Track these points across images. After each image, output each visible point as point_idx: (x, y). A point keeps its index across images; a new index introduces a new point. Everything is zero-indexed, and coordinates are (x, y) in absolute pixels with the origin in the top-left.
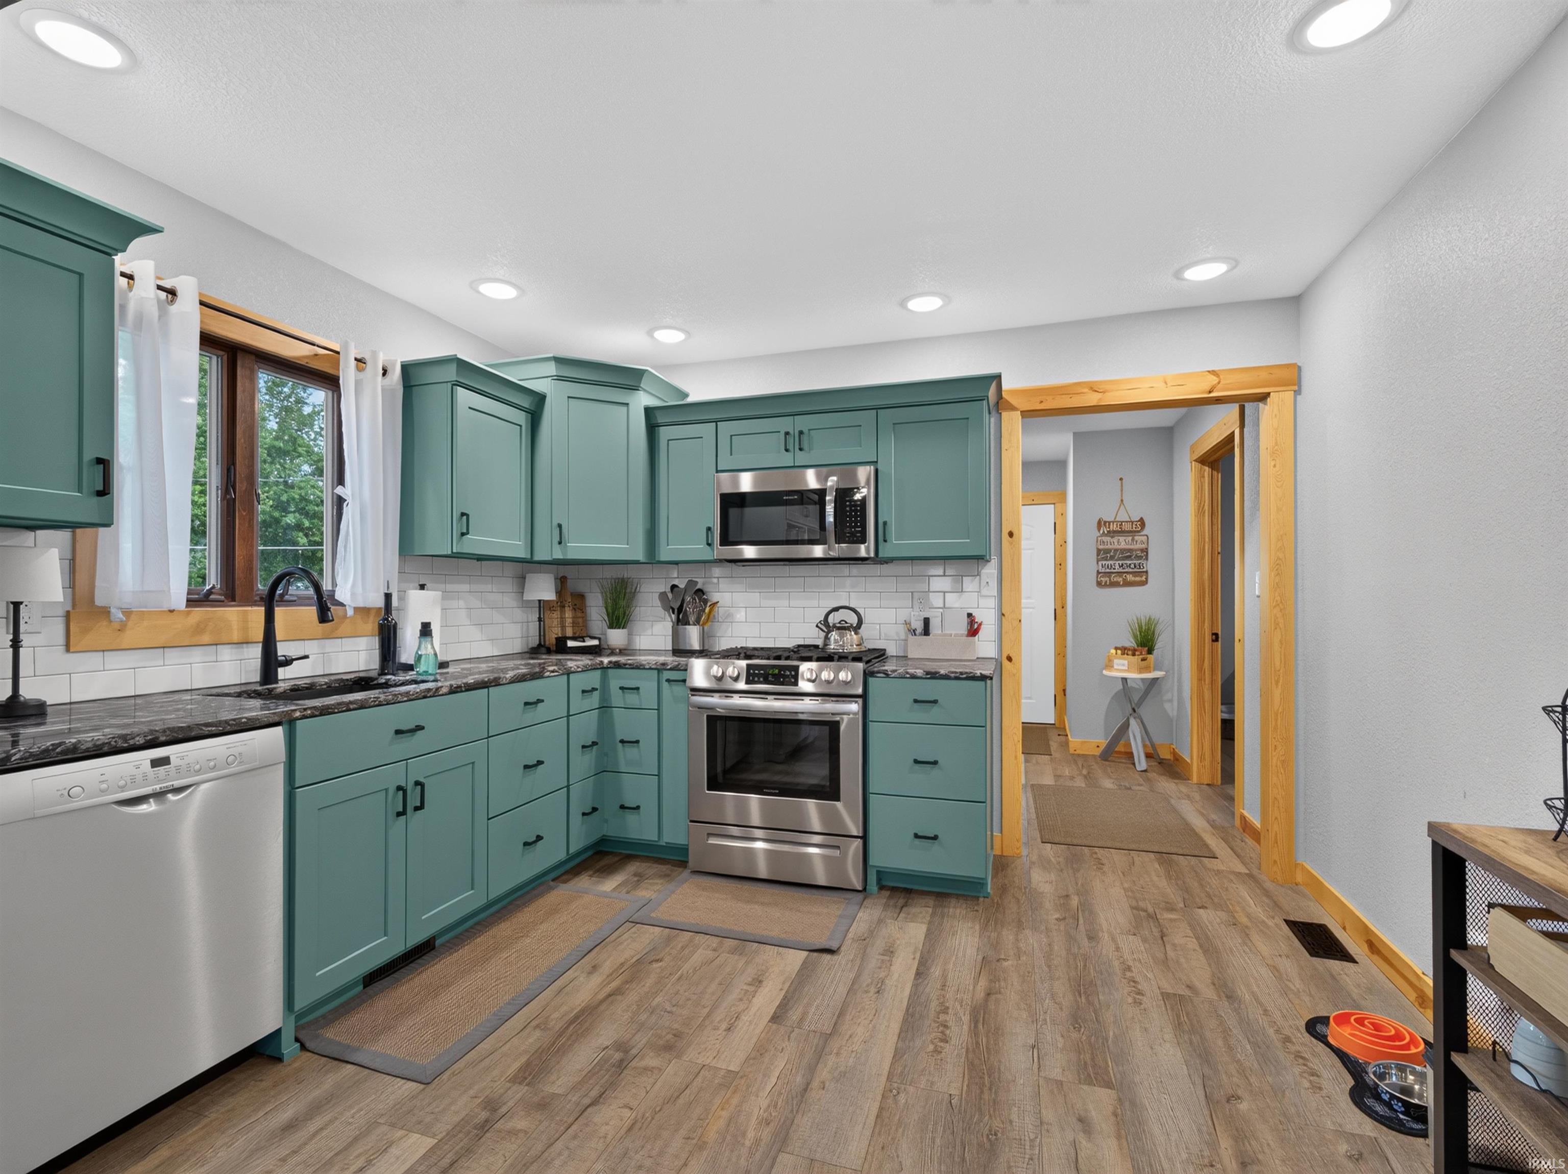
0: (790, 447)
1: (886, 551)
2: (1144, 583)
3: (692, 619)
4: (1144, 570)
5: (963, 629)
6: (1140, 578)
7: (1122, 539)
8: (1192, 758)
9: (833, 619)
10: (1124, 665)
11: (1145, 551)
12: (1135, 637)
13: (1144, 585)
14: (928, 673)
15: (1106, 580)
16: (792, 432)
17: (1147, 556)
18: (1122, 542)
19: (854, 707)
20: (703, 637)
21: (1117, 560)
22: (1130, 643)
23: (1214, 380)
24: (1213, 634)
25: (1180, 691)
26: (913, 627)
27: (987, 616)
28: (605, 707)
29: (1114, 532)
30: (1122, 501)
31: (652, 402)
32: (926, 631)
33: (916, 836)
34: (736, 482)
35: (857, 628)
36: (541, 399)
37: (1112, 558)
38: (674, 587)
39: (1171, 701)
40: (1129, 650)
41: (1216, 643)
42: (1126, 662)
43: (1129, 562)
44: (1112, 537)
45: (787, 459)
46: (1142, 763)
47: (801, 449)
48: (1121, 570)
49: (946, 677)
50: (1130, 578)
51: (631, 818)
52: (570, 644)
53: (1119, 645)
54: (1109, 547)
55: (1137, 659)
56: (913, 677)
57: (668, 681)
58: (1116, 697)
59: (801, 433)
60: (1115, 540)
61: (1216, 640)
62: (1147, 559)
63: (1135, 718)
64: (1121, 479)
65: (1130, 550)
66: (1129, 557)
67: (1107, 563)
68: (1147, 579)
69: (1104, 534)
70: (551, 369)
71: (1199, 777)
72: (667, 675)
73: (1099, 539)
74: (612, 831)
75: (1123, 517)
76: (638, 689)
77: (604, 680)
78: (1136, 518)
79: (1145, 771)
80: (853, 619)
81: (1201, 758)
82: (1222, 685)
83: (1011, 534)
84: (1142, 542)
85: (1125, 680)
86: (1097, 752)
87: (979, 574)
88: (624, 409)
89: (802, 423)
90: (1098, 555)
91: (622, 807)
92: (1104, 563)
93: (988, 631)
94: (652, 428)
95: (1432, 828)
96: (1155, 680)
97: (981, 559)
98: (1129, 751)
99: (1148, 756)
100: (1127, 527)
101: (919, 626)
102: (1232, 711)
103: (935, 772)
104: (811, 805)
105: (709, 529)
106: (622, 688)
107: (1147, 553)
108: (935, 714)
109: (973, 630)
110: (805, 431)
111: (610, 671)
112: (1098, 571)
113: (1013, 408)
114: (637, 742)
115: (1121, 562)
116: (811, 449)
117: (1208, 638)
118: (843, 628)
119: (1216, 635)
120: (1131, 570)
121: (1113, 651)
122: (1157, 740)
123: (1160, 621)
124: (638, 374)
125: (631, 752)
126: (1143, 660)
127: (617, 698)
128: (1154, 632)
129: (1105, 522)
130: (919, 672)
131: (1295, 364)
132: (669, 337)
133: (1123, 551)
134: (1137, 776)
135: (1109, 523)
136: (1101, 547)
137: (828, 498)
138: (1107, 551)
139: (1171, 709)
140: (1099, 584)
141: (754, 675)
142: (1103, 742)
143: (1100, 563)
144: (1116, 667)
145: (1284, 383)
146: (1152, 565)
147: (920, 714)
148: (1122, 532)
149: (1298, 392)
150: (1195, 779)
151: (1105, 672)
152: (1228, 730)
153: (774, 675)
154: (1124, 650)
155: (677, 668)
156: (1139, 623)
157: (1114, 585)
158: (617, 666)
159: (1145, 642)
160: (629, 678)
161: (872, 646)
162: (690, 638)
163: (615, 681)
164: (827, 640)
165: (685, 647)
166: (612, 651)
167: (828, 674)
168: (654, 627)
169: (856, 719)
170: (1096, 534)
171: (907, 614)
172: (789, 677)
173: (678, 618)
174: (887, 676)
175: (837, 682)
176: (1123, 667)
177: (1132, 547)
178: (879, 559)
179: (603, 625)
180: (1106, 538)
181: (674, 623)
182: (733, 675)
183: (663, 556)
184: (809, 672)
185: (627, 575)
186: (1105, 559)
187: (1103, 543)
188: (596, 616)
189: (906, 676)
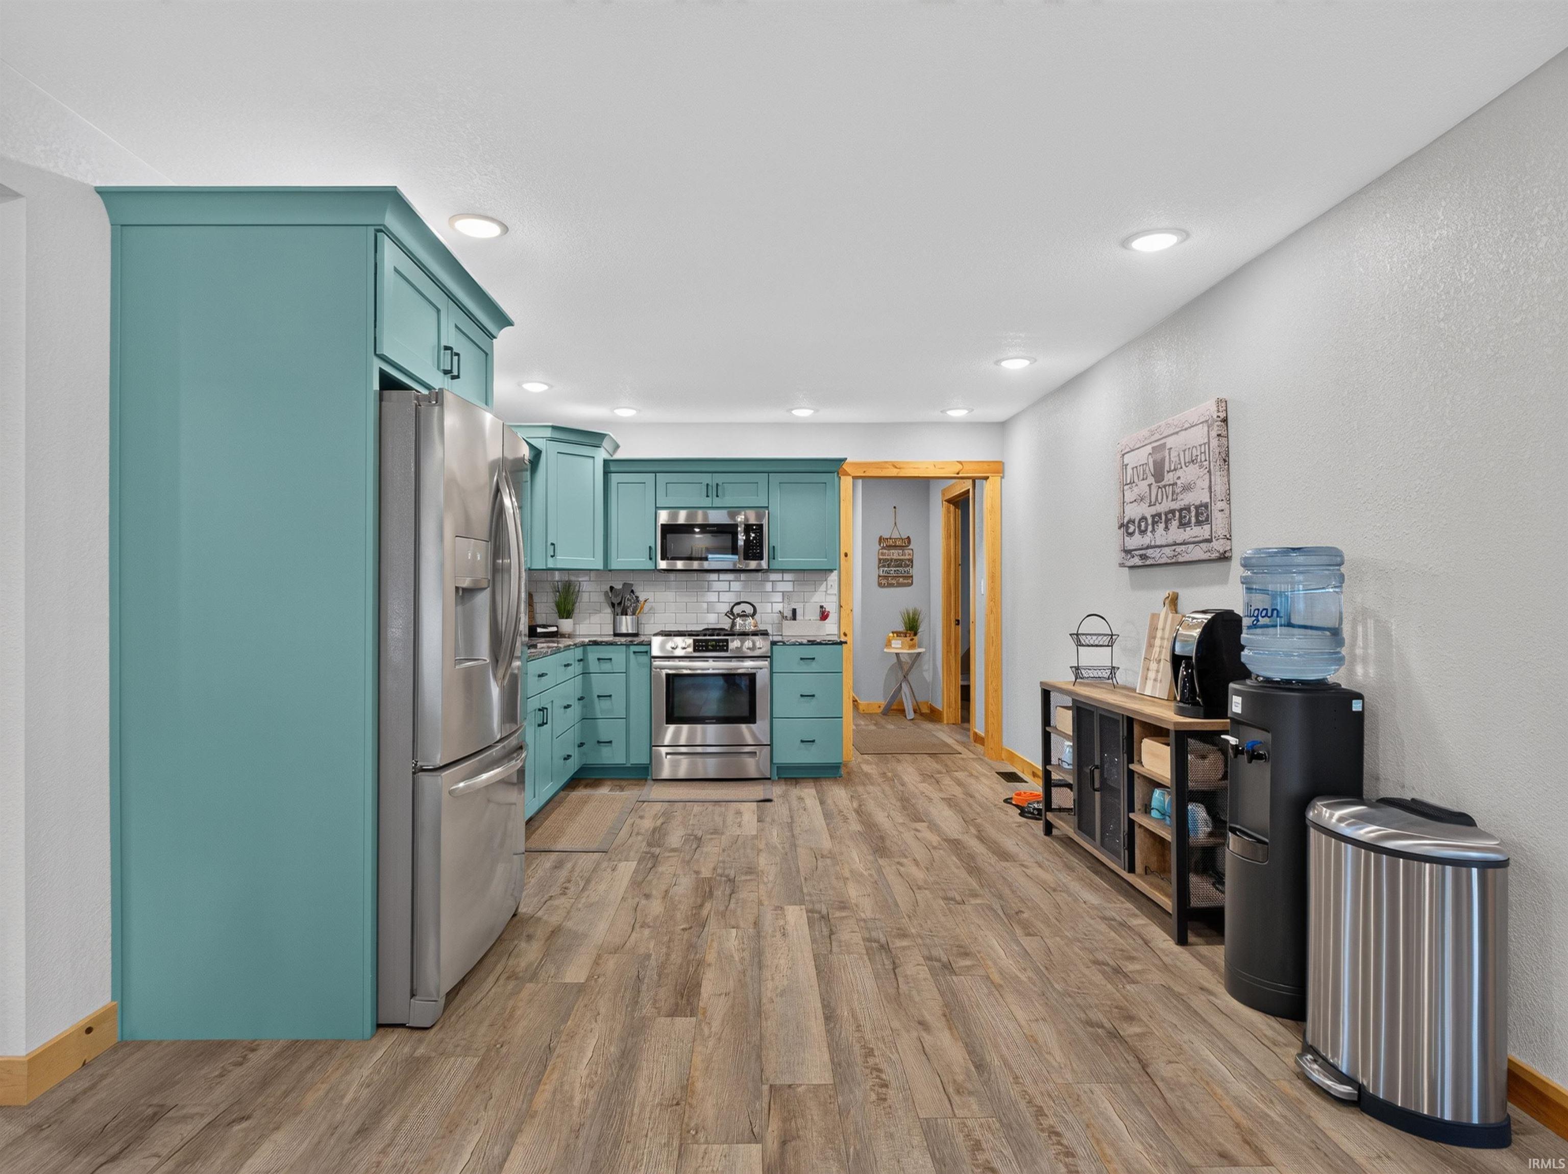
0: (710, 494)
1: (775, 565)
2: (910, 584)
3: (629, 612)
4: (910, 575)
5: (817, 615)
6: (906, 580)
7: (896, 551)
8: (943, 709)
9: (737, 610)
10: (898, 644)
11: (911, 561)
12: (905, 623)
13: (910, 586)
14: (809, 641)
15: (885, 581)
16: (710, 484)
17: (912, 564)
18: (895, 554)
19: (765, 664)
20: (638, 624)
21: (892, 567)
22: (901, 628)
23: (959, 467)
24: (956, 620)
25: (934, 660)
26: (785, 615)
27: (832, 607)
28: (585, 673)
29: (890, 546)
30: (895, 523)
31: (607, 457)
32: (794, 617)
33: (802, 741)
34: (673, 517)
35: (753, 615)
36: (540, 453)
37: (889, 566)
38: (612, 588)
39: (928, 669)
40: (901, 633)
41: (958, 626)
42: (899, 642)
43: (900, 569)
44: (889, 550)
45: (707, 502)
46: (910, 715)
47: (717, 496)
48: (894, 575)
49: (820, 644)
50: (901, 580)
51: (605, 751)
52: (539, 630)
53: (895, 630)
54: (887, 557)
55: (908, 639)
56: (801, 644)
57: (634, 652)
58: (891, 669)
59: (717, 485)
60: (891, 552)
61: (958, 624)
62: (912, 567)
63: (905, 683)
64: (895, 507)
65: (902, 560)
66: (900, 566)
67: (885, 569)
68: (912, 581)
69: (883, 548)
70: (548, 433)
71: (947, 720)
72: (633, 648)
73: (880, 551)
74: (592, 760)
75: (896, 535)
76: (611, 659)
77: (585, 653)
78: (904, 537)
79: (912, 720)
80: (749, 610)
81: (949, 707)
82: (962, 658)
83: (846, 555)
84: (909, 554)
85: (897, 654)
86: (880, 711)
87: (826, 580)
88: (591, 460)
89: (719, 479)
90: (880, 563)
91: (599, 742)
92: (883, 569)
93: (833, 617)
94: (606, 473)
95: (1041, 683)
96: (919, 654)
97: (828, 572)
98: (900, 708)
99: (915, 712)
100: (899, 543)
101: (788, 614)
102: (968, 679)
103: (814, 702)
104: (744, 727)
105: (650, 548)
106: (599, 659)
107: (912, 562)
108: (814, 667)
109: (824, 616)
110: (720, 484)
111: (588, 647)
112: (879, 576)
113: (848, 475)
114: (610, 696)
115: (895, 569)
116: (724, 495)
117: (953, 623)
118: (744, 615)
119: (958, 621)
120: (901, 575)
121: (891, 635)
122: (920, 699)
123: (922, 611)
124: (602, 436)
125: (605, 704)
126: (912, 640)
127: (593, 666)
128: (917, 620)
129: (884, 539)
130: (805, 641)
131: (1001, 462)
132: (626, 413)
133: (896, 560)
134: (909, 723)
135: (887, 539)
136: (881, 557)
137: (739, 529)
138: (886, 560)
139: (928, 676)
140: (880, 585)
141: (699, 646)
142: (883, 703)
143: (881, 569)
144: (893, 646)
145: (995, 472)
146: (916, 571)
147: (804, 667)
148: (895, 547)
149: (1002, 478)
150: (945, 722)
151: (885, 650)
152: (966, 693)
153: (712, 646)
154: (898, 634)
155: (641, 644)
156: (908, 614)
157: (890, 585)
158: (595, 643)
159: (912, 627)
160: (604, 652)
161: (762, 627)
162: (626, 624)
163: (593, 654)
164: (733, 624)
165: (624, 631)
166: (563, 636)
167: (748, 644)
168: (596, 618)
169: (766, 671)
170: (878, 547)
171: (779, 607)
172: (722, 646)
173: (619, 610)
174: (784, 644)
175: (753, 648)
176: (897, 645)
177: (902, 557)
178: (769, 570)
179: (553, 617)
180: (885, 551)
181: (615, 614)
182: (683, 645)
183: (614, 565)
184: (734, 644)
185: (573, 578)
186: (884, 566)
187: (883, 554)
188: (545, 610)
189: (794, 644)
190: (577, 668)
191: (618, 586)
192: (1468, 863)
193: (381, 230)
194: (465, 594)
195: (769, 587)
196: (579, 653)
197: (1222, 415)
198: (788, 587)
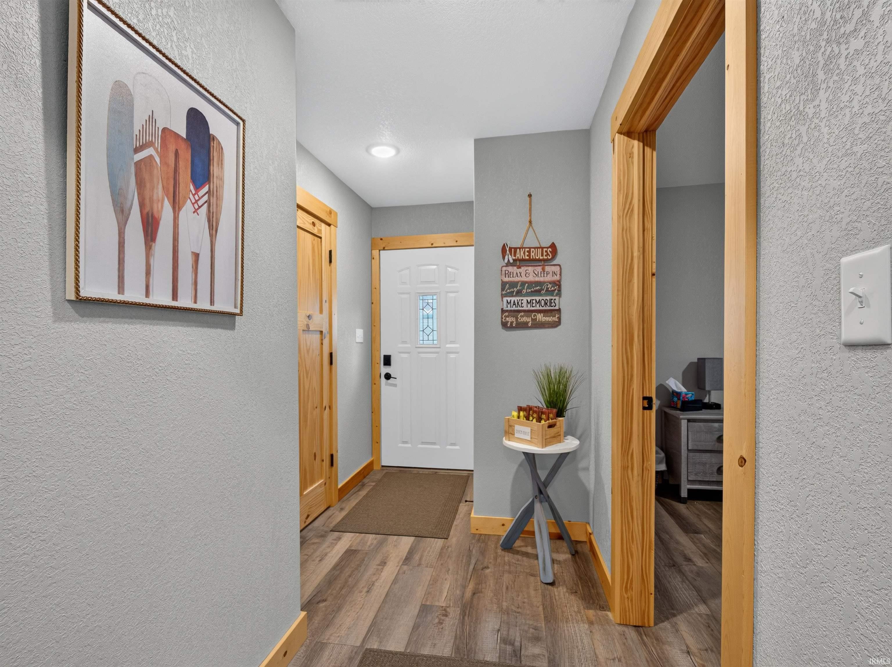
2: (556, 324)
4: (557, 308)
6: (552, 317)
7: (530, 269)
10: (526, 433)
11: (558, 284)
12: (543, 392)
13: (556, 326)
15: (512, 321)
17: (560, 291)
18: (531, 273)
21: (525, 296)
22: (537, 401)
24: (644, 398)
29: (523, 260)
30: (530, 222)
37: (519, 293)
39: (587, 469)
40: (534, 412)
41: (647, 412)
42: (528, 430)
43: (538, 298)
44: (519, 267)
48: (529, 308)
50: (540, 317)
53: (524, 405)
54: (516, 279)
60: (523, 270)
61: (649, 407)
62: (559, 294)
63: (541, 502)
64: (530, 196)
65: (539, 283)
66: (538, 292)
67: (513, 299)
68: (559, 318)
69: (508, 264)
73: (504, 269)
75: (531, 242)
78: (546, 243)
81: (627, 586)
84: (554, 273)
90: (503, 289)
92: (509, 299)
96: (563, 456)
100: (536, 254)
107: (560, 286)
112: (502, 309)
115: (529, 299)
117: (637, 404)
119: (649, 400)
120: (541, 308)
121: (516, 412)
123: (573, 375)
126: (550, 426)
128: (566, 386)
129: (510, 249)
133: (531, 284)
135: (515, 249)
136: (506, 279)
138: (513, 285)
140: (504, 325)
143: (505, 299)
144: (517, 435)
146: (566, 301)
148: (530, 261)
151: (504, 442)
154: (529, 412)
156: (549, 375)
157: (522, 326)
159: (555, 400)
170: (500, 262)
176: (525, 436)
177: (542, 279)
180: (510, 269)
186: (511, 295)
187: (508, 274)
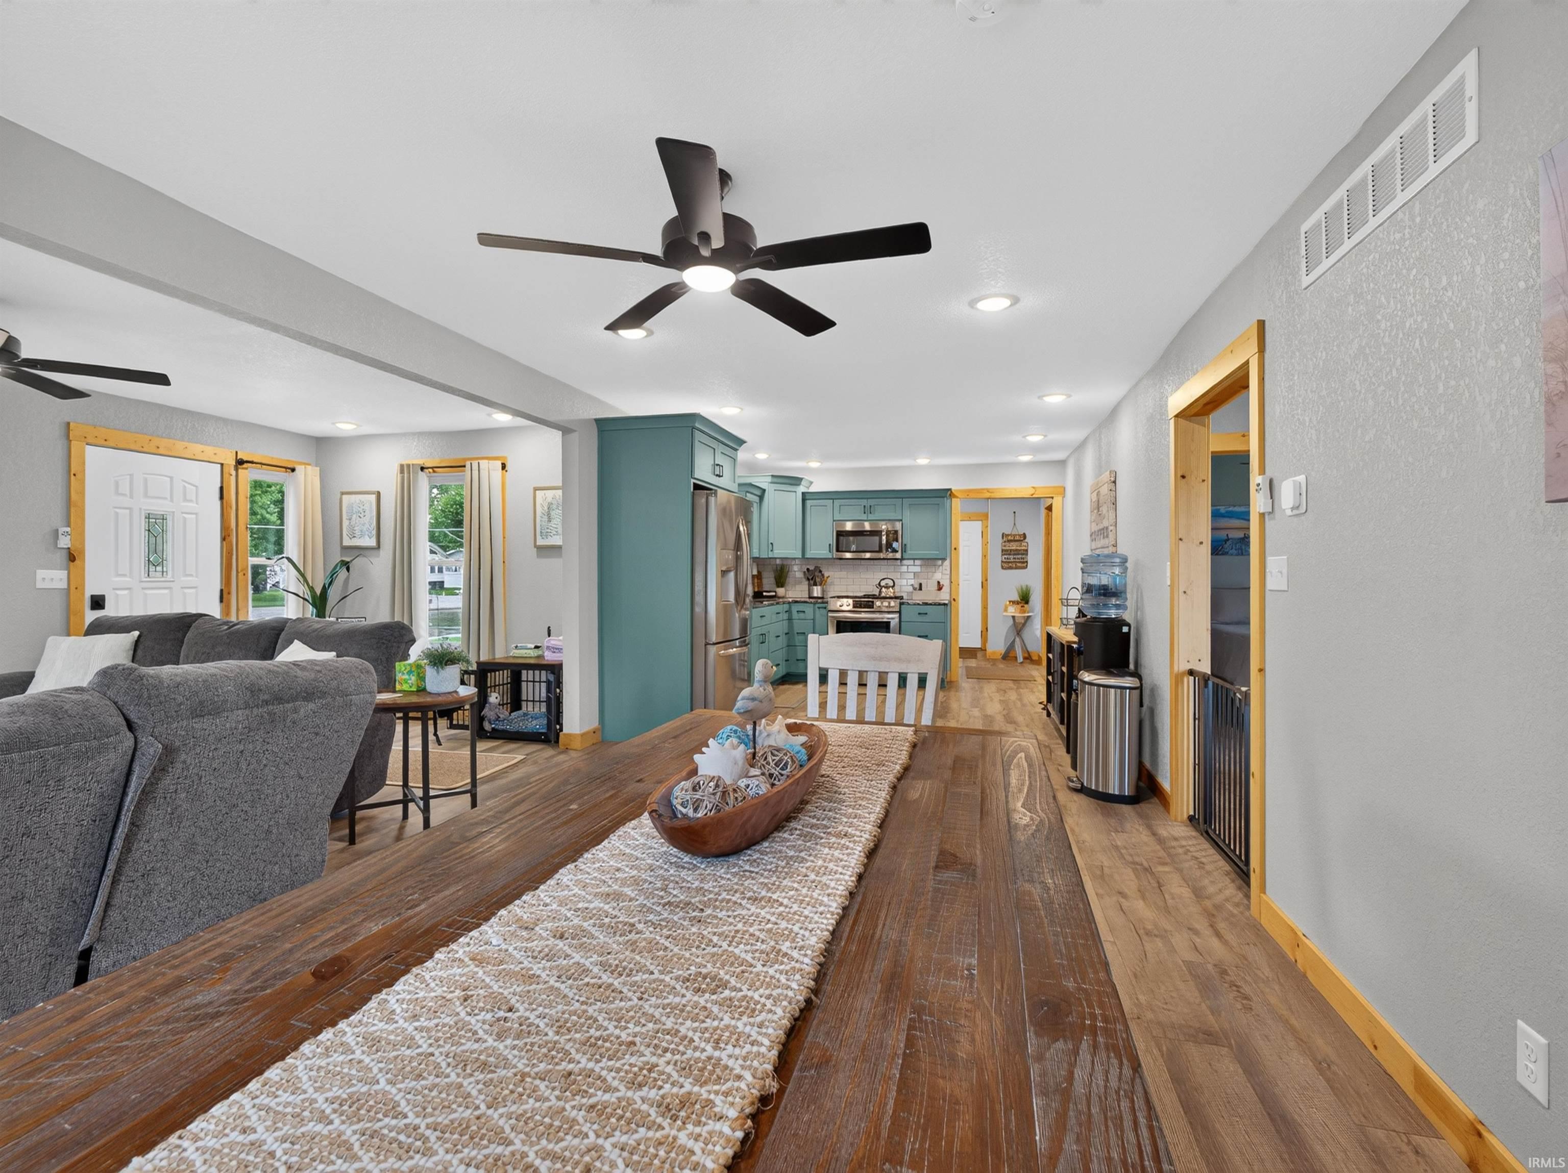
0: (866, 511)
1: (907, 555)
3: (818, 582)
4: (1026, 561)
5: (936, 587)
6: (1022, 564)
7: (1014, 544)
9: (883, 583)
11: (1027, 550)
12: (1019, 595)
13: (1026, 568)
14: (923, 603)
15: (1007, 565)
16: (867, 506)
18: (1014, 546)
19: (897, 616)
20: (823, 591)
21: (1012, 555)
22: (1016, 597)
23: (1032, 491)
25: (1036, 621)
26: (914, 586)
27: (945, 582)
28: (790, 619)
29: (1010, 540)
30: (1015, 526)
31: (805, 490)
32: (920, 589)
34: (844, 526)
35: (893, 586)
36: (764, 491)
37: (1009, 554)
38: (808, 569)
40: (1016, 602)
42: (1015, 608)
43: (1018, 556)
44: (1009, 543)
45: (864, 517)
46: (1021, 660)
47: (870, 513)
48: (1014, 560)
49: (931, 604)
50: (1019, 565)
51: (801, 664)
53: (1012, 599)
54: (1008, 548)
55: (1019, 606)
56: (919, 605)
57: (818, 608)
58: (1010, 626)
59: (870, 506)
60: (1011, 544)
62: (1027, 555)
63: (1018, 637)
64: (1014, 512)
65: (1019, 550)
66: (1018, 554)
67: (1007, 556)
68: (1027, 565)
69: (1006, 541)
70: (771, 479)
72: (817, 605)
73: (1004, 544)
74: (793, 670)
75: (1015, 532)
76: (805, 611)
77: (790, 607)
78: (1021, 533)
79: (1022, 663)
80: (891, 583)
83: (955, 549)
84: (1025, 546)
85: (1013, 617)
86: (1000, 657)
87: (942, 565)
88: (794, 494)
89: (872, 502)
90: (1003, 552)
91: (797, 660)
93: (946, 589)
94: (804, 500)
96: (1029, 617)
97: (944, 559)
98: (1015, 655)
99: (1025, 658)
100: (1017, 538)
101: (917, 586)
105: (830, 545)
106: (798, 611)
108: (926, 618)
109: (940, 588)
110: (872, 505)
111: (793, 604)
112: (1002, 560)
113: (957, 497)
114: (804, 632)
115: (1014, 556)
116: (874, 512)
118: (887, 587)
120: (1020, 560)
121: (1009, 602)
122: (1029, 648)
123: (1031, 587)
124: (801, 479)
125: (801, 637)
126: (1023, 606)
127: (795, 615)
128: (1028, 592)
129: (1006, 535)
130: (921, 603)
131: (1060, 487)
132: (814, 465)
133: (1015, 550)
134: (1018, 665)
135: (1008, 535)
136: (1004, 548)
137: (883, 533)
138: (1007, 550)
140: (1003, 568)
141: (857, 604)
142: (1002, 651)
143: (1004, 557)
144: (1010, 610)
145: (1058, 494)
146: (1030, 558)
147: (921, 618)
148: (1014, 540)
149: (1064, 497)
151: (1005, 614)
153: (864, 605)
154: (1013, 602)
155: (823, 603)
156: (1022, 589)
157: (1011, 568)
158: (796, 602)
159: (1025, 598)
160: (801, 607)
161: (898, 595)
162: (817, 591)
163: (795, 608)
164: (880, 592)
165: (815, 595)
166: (779, 598)
167: (886, 604)
168: (798, 587)
169: (897, 620)
170: (1001, 541)
171: (912, 582)
172: (870, 605)
173: (812, 582)
174: (908, 604)
175: (889, 606)
176: (1012, 610)
177: (1020, 548)
178: (902, 559)
179: (774, 587)
181: (809, 585)
182: (847, 605)
183: (808, 555)
184: (878, 603)
185: (785, 563)
188: (768, 582)
189: (915, 604)
190: (786, 616)
191: (812, 568)
192: (1126, 688)
193: (693, 428)
194: (724, 573)
195: (904, 569)
196: (786, 607)
197: (1113, 479)
198: (917, 569)
